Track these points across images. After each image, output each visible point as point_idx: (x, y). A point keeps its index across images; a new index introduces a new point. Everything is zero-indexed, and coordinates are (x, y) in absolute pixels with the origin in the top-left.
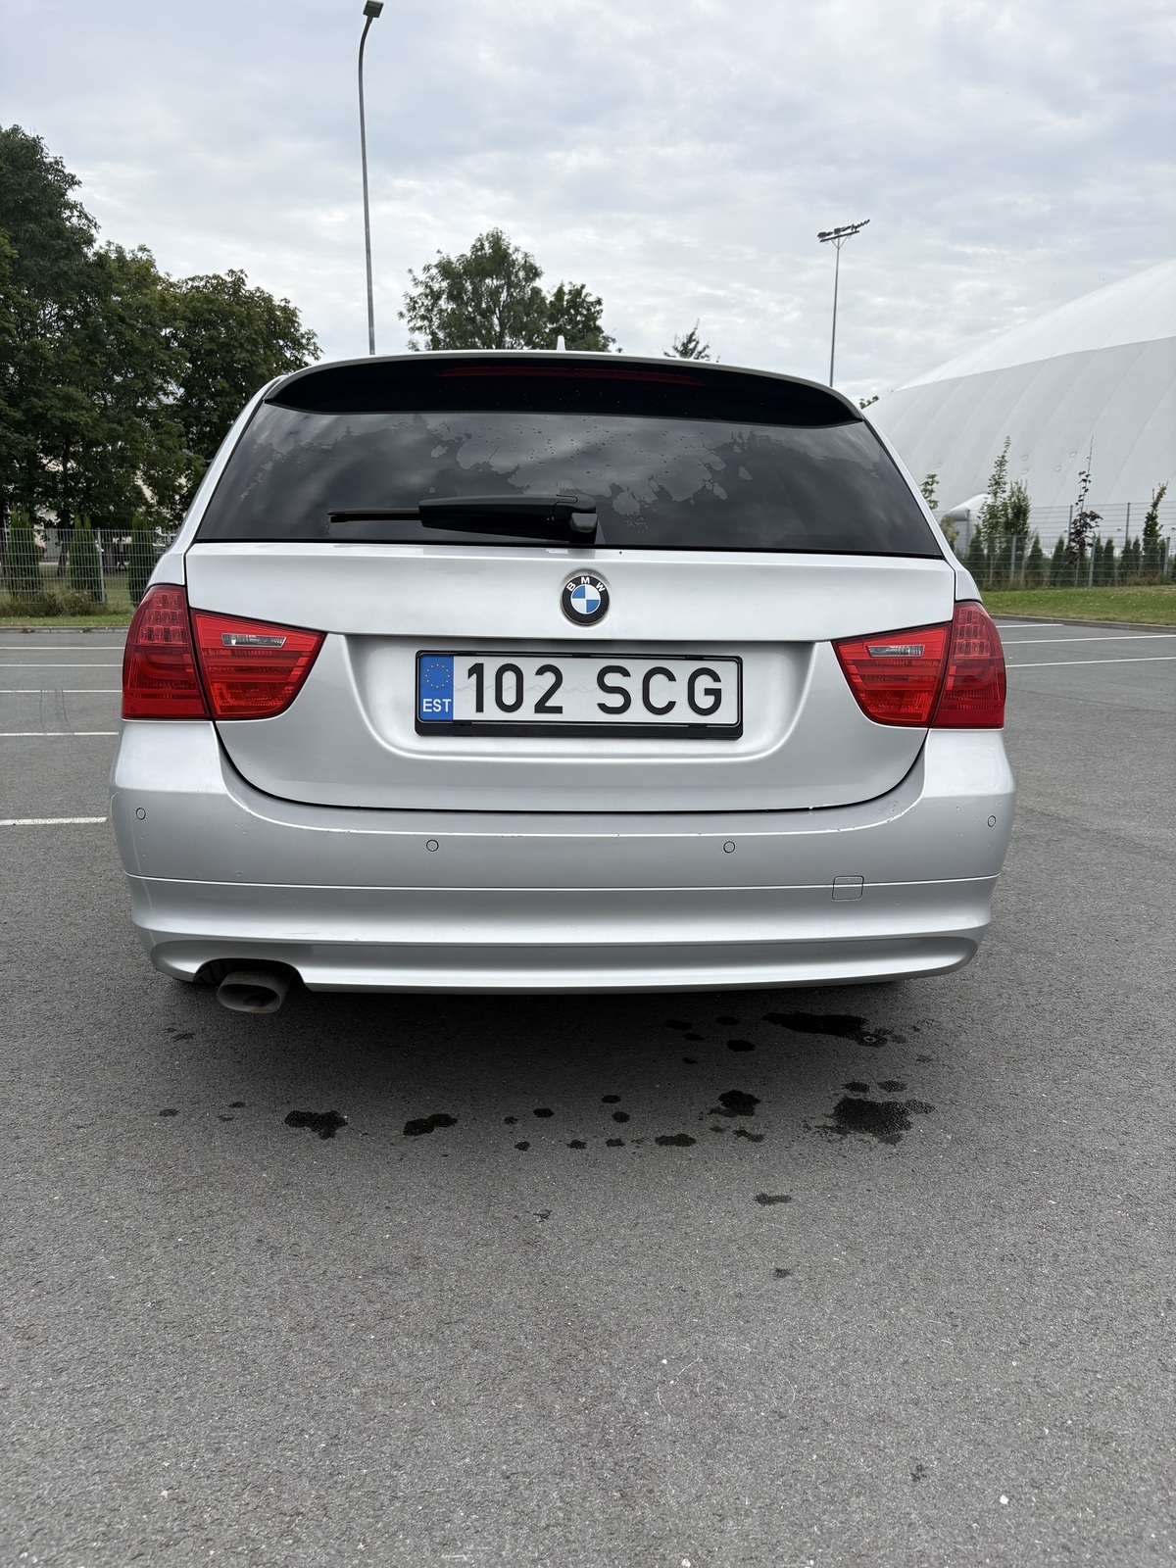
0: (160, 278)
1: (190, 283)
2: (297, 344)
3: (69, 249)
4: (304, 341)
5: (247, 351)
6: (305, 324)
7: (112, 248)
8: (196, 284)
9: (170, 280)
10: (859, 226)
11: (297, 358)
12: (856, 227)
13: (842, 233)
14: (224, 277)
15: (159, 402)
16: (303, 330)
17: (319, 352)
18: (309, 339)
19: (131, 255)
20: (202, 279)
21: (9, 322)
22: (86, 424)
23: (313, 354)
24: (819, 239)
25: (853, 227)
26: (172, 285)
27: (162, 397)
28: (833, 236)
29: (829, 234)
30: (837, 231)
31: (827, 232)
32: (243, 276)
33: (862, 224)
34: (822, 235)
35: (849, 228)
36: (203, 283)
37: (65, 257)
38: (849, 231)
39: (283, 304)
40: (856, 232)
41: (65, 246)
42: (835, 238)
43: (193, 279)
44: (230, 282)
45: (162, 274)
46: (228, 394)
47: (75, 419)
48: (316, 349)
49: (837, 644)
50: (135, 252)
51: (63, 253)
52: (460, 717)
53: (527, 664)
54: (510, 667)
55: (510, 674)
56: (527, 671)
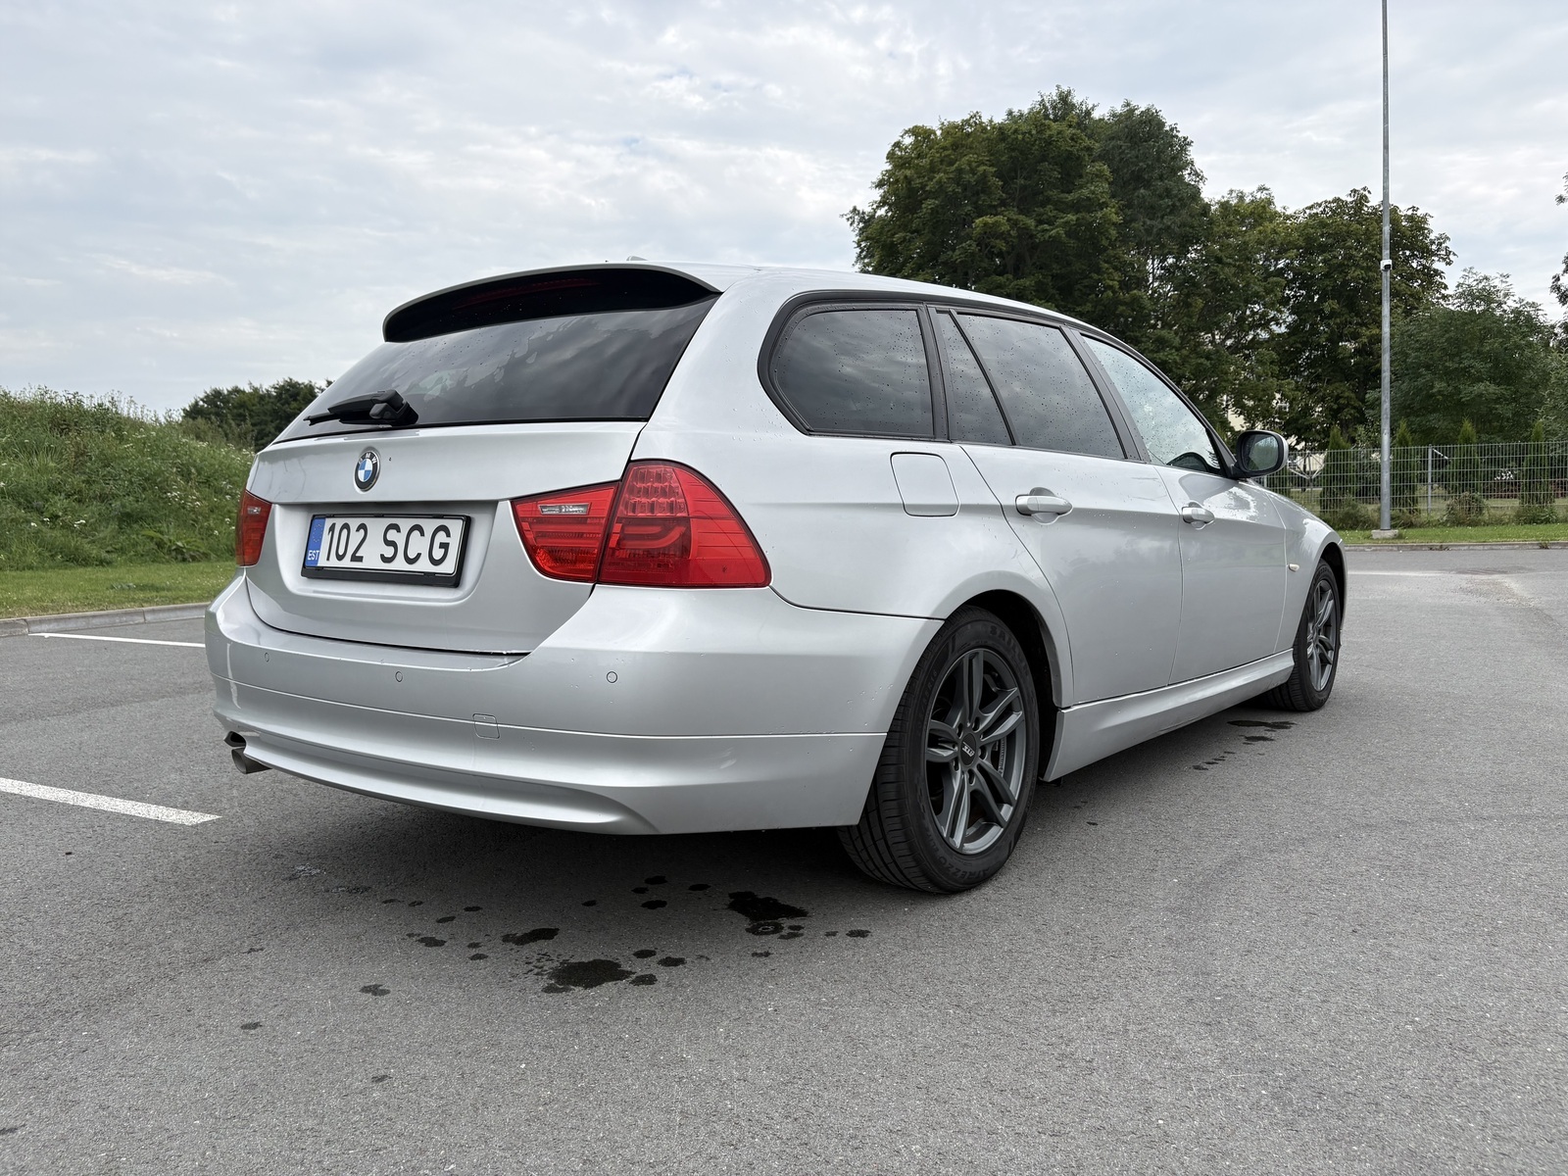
0: (1276, 212)
1: (1308, 211)
2: (1426, 252)
3: (1174, 205)
4: (1434, 247)
5: (1362, 268)
6: (1435, 228)
7: (1234, 195)
8: (1315, 211)
9: (1287, 213)
11: (1425, 267)
14: (1344, 198)
15: (1271, 332)
16: (1432, 236)
17: (1451, 257)
18: (1440, 244)
19: (1250, 197)
20: (1320, 205)
21: (1114, 280)
22: (1175, 362)
23: (1444, 260)
26: (1288, 217)
27: (1274, 327)
32: (1366, 193)
36: (1321, 209)
37: (1171, 213)
39: (1410, 213)
41: (1170, 203)
43: (1310, 208)
44: (1351, 202)
45: (1279, 209)
46: (1339, 315)
47: (1164, 358)
48: (1448, 253)
49: (514, 501)
50: (1255, 194)
51: (1168, 210)
52: (320, 564)
53: (354, 523)
54: (346, 526)
55: (345, 531)
56: (353, 528)
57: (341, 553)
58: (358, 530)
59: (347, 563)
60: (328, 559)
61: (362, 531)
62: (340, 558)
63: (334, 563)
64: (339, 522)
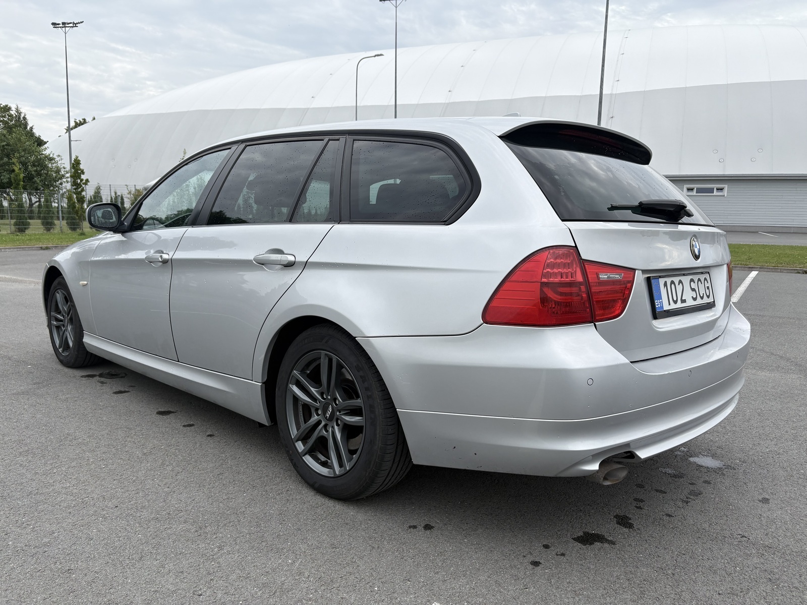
10: (77, 23)
12: (76, 24)
13: (67, 25)
24: (52, 26)
25: (74, 23)
28: (61, 25)
29: (59, 24)
30: (64, 23)
31: (57, 23)
33: (79, 23)
34: (53, 24)
35: (71, 23)
38: (71, 25)
40: (76, 26)
42: (63, 27)
52: (665, 309)
53: (676, 280)
54: (672, 282)
55: (673, 285)
56: (677, 284)
57: (675, 299)
58: (679, 284)
59: (679, 305)
60: (670, 304)
61: (681, 284)
62: (675, 302)
63: (673, 306)
64: (669, 280)
